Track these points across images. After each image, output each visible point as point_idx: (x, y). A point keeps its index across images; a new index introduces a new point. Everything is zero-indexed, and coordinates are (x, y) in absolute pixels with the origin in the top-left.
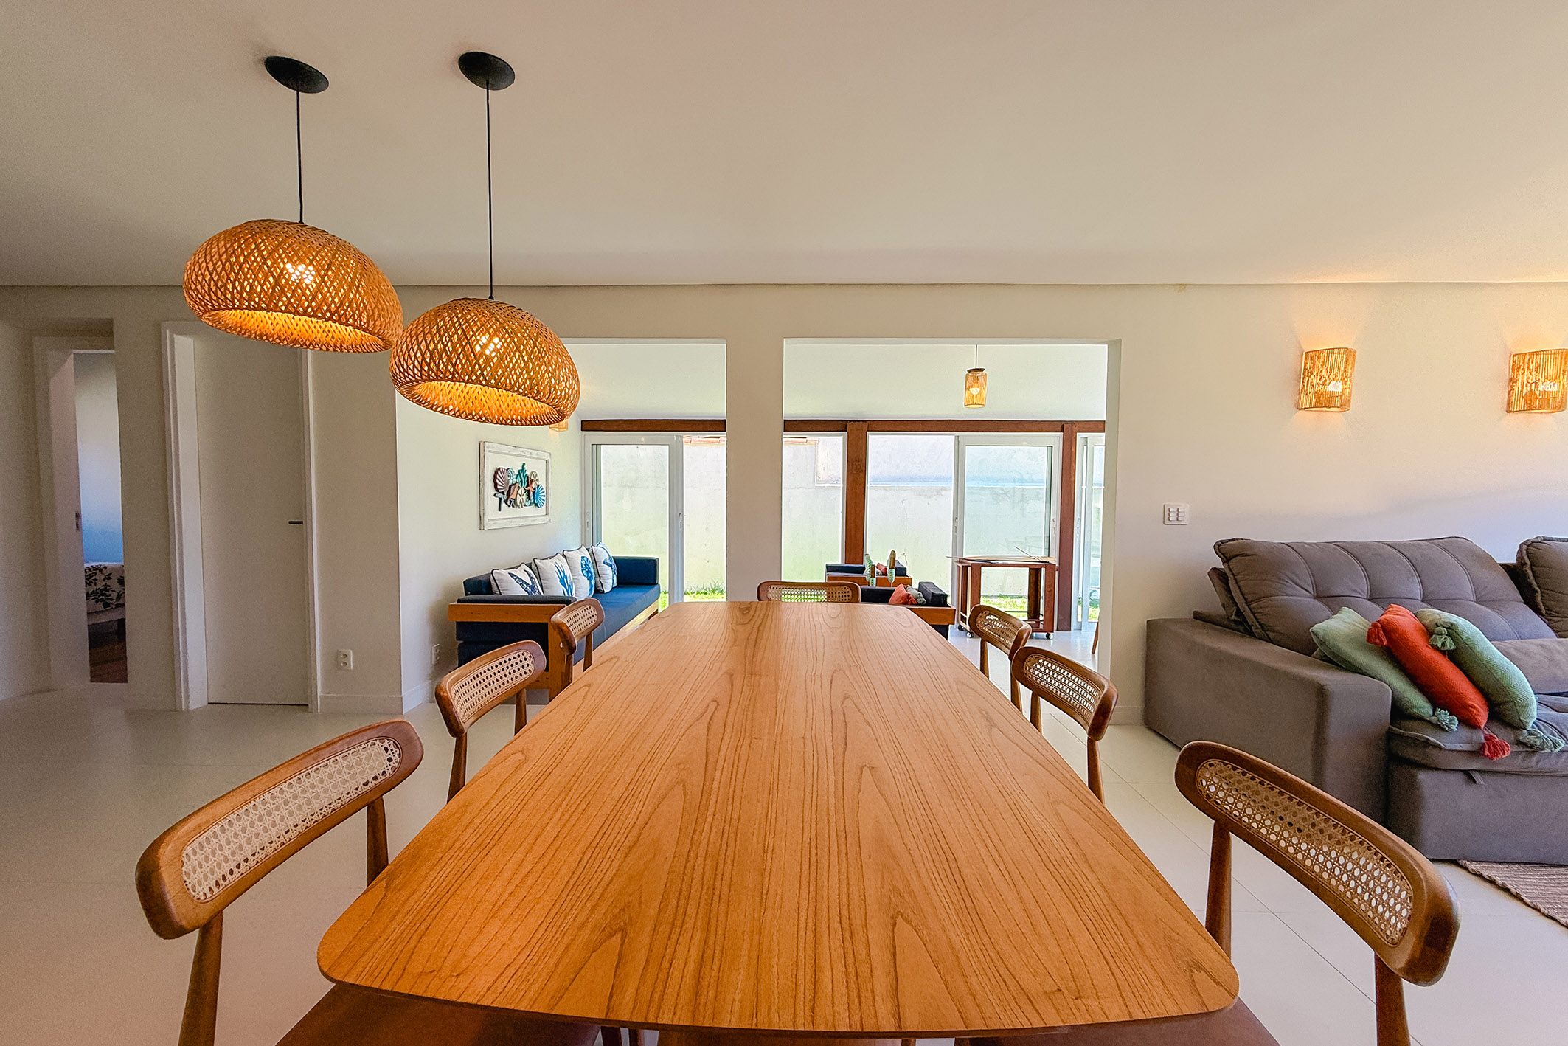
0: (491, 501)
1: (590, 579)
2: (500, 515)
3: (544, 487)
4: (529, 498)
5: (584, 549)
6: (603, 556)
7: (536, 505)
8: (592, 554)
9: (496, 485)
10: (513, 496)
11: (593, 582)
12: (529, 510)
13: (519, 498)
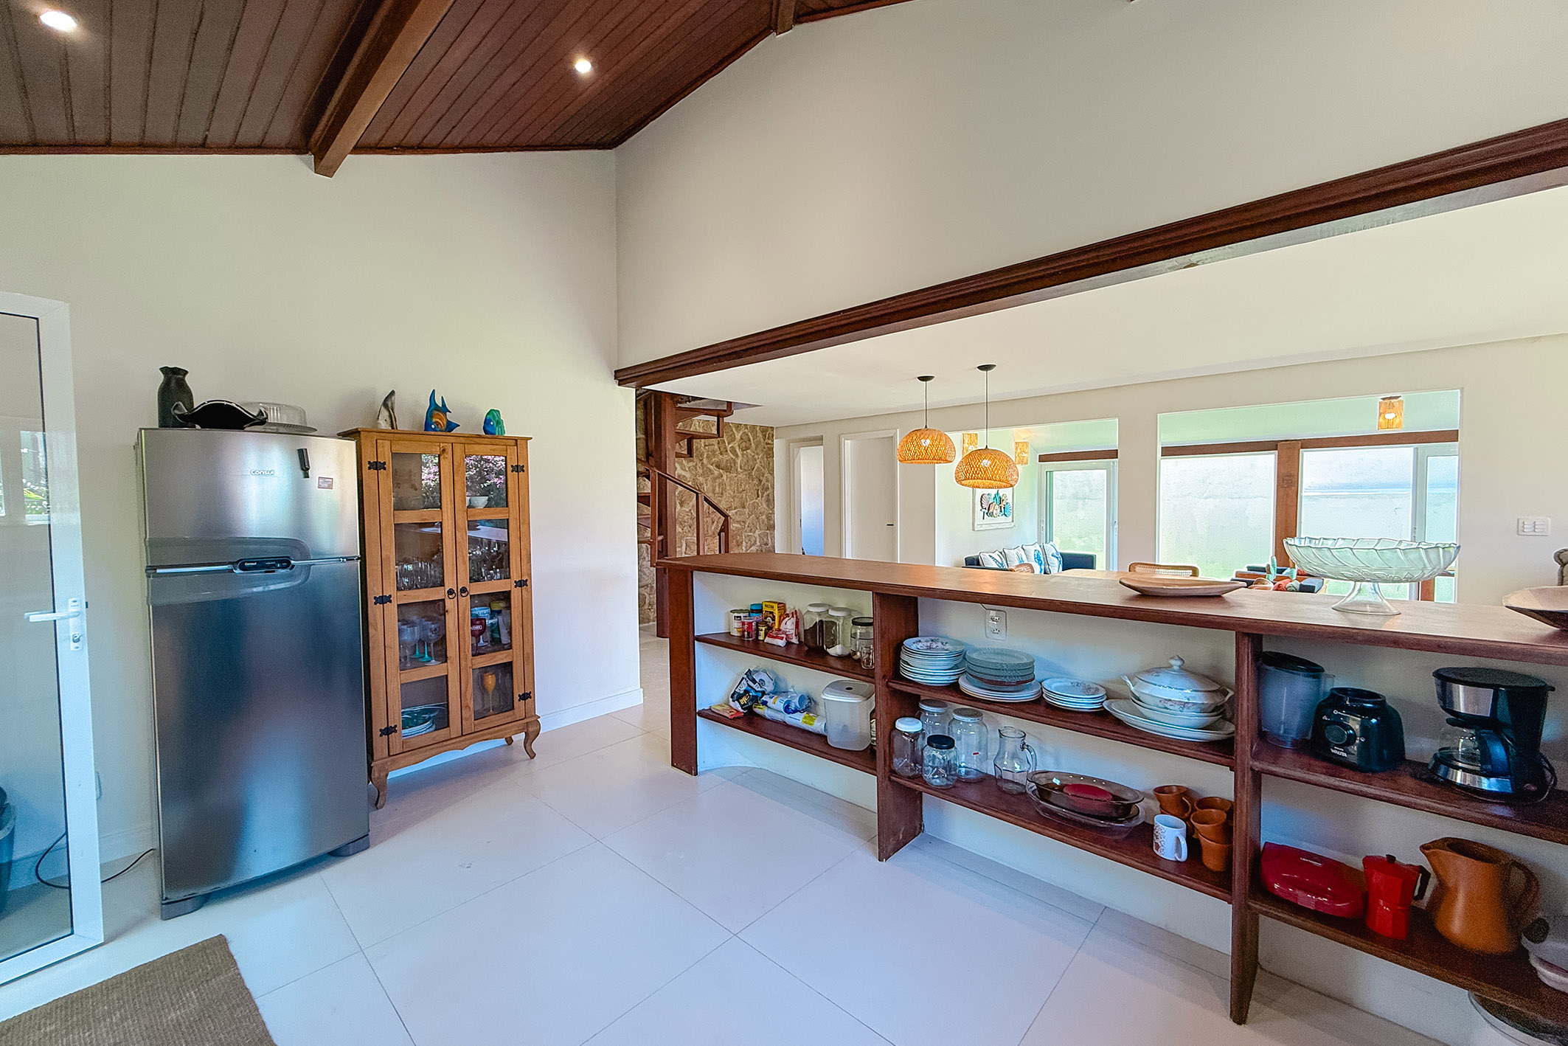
0: (979, 514)
1: (1040, 565)
2: (984, 522)
3: (1011, 504)
4: (1001, 511)
5: (1037, 545)
6: (1050, 550)
7: (1006, 515)
8: (1043, 549)
9: (982, 504)
10: (991, 511)
11: (1043, 567)
12: (1002, 519)
13: (995, 512)
